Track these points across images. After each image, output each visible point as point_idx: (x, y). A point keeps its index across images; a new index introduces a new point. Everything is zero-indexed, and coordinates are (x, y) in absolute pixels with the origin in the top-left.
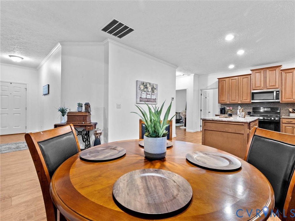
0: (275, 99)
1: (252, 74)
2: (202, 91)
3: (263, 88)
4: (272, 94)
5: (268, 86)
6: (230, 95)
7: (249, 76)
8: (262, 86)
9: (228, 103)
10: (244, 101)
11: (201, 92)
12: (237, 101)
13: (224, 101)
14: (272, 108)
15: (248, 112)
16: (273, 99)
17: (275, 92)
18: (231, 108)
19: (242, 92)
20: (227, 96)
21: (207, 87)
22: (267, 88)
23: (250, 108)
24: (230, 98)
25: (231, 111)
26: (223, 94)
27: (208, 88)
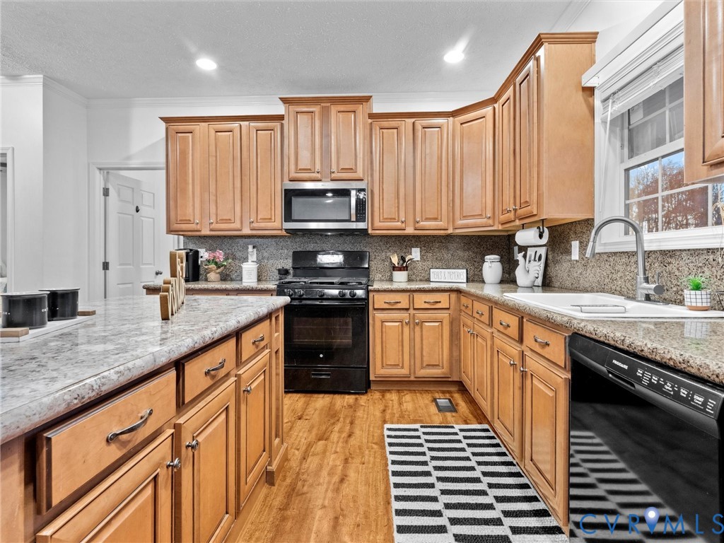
0: (353, 218)
1: (286, 118)
2: (111, 177)
3: (319, 176)
4: (346, 199)
5: (334, 168)
6: (213, 198)
7: (277, 125)
8: (318, 167)
9: (206, 232)
10: (263, 225)
11: (106, 181)
12: (237, 225)
13: (188, 222)
14: (347, 255)
15: (279, 270)
16: (349, 221)
17: (353, 193)
18: (220, 255)
19: (253, 188)
20: (202, 202)
21: (129, 158)
22: (333, 175)
23: (287, 255)
24: (213, 210)
25: (219, 267)
26: (184, 191)
27: (134, 163)
